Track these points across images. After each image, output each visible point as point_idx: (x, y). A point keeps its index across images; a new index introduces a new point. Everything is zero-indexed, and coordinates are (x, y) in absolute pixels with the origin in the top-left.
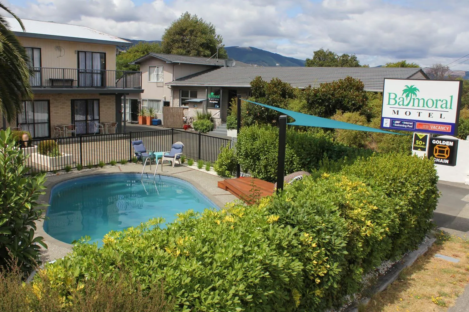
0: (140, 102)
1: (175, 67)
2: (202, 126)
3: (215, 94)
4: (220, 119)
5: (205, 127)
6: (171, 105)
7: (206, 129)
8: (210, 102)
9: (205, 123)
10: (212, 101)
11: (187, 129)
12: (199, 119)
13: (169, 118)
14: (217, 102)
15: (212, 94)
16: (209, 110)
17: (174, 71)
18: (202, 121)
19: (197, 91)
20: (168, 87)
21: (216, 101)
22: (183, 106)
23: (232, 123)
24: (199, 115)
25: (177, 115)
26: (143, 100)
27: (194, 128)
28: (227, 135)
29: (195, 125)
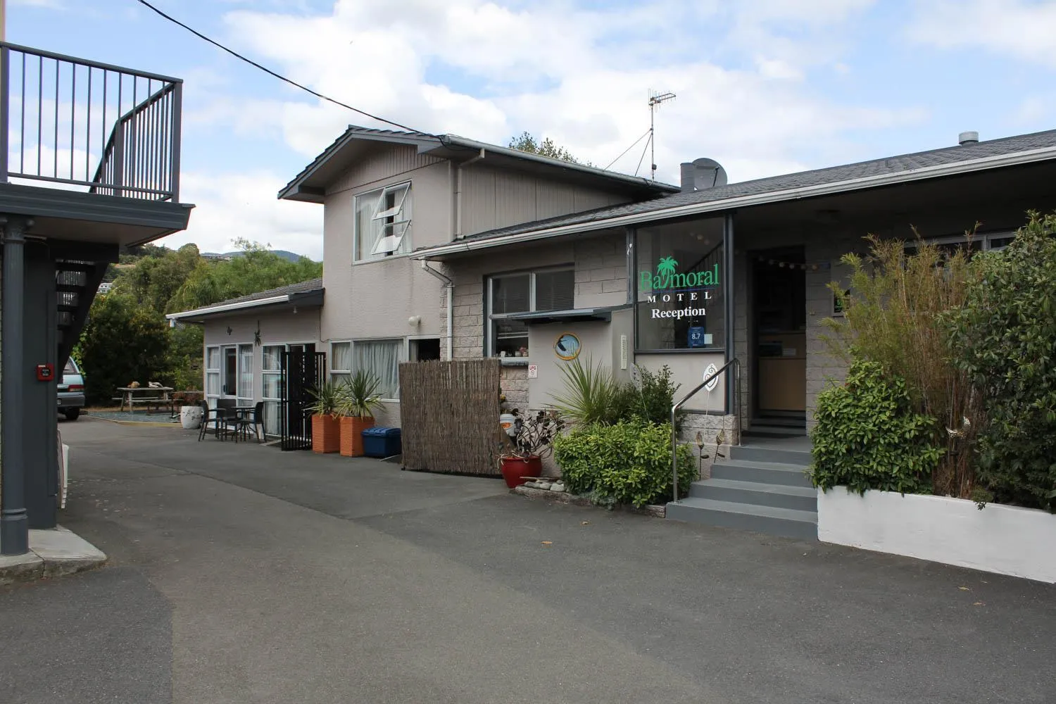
0: (324, 354)
1: (460, 171)
2: (619, 466)
3: (689, 264)
4: (730, 419)
5: (636, 474)
6: (446, 355)
7: (645, 484)
8: (655, 314)
9: (638, 449)
10: (665, 307)
11: (522, 483)
12: (591, 419)
13: (430, 419)
14: (701, 312)
15: (668, 264)
16: (654, 366)
17: (456, 193)
18: (618, 432)
19: (572, 272)
20: (428, 269)
21: (696, 305)
22: (504, 358)
23: (872, 444)
24: (594, 398)
25: (466, 402)
26: (335, 346)
27: (566, 479)
28: (814, 528)
29: (567, 457)
